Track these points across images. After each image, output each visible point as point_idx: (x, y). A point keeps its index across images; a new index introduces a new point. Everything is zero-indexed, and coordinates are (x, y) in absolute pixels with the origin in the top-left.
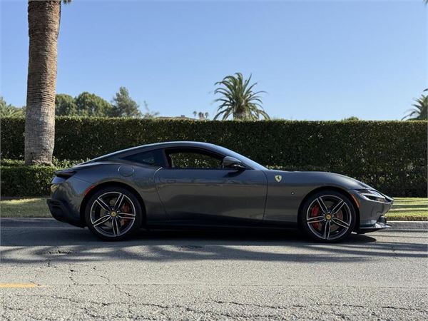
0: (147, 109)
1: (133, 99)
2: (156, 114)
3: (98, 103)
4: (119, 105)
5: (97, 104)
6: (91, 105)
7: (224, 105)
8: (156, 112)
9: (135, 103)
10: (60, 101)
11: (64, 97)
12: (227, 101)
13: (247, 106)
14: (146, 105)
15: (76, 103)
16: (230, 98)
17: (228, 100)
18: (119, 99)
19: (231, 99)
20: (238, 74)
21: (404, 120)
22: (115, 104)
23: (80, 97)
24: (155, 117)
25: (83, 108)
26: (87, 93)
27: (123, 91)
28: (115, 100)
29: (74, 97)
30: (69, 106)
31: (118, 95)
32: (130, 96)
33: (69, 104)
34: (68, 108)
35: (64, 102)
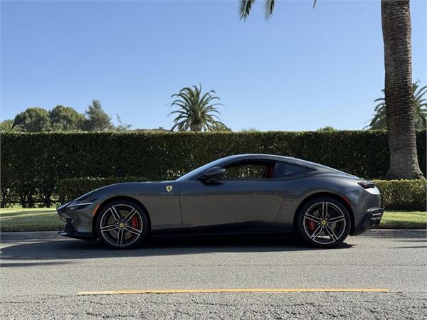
0: (120, 121)
1: (106, 112)
2: (129, 126)
3: (72, 116)
4: (92, 118)
5: (70, 118)
6: (65, 118)
7: (180, 117)
8: (129, 124)
9: (107, 116)
10: (34, 114)
11: (38, 111)
12: (183, 113)
13: (203, 117)
14: (119, 118)
15: (51, 117)
16: (186, 109)
17: (185, 111)
18: (91, 112)
19: (188, 111)
20: (194, 86)
21: (366, 129)
22: (87, 117)
23: (54, 111)
24: (128, 129)
25: (57, 121)
26: (61, 106)
27: (96, 104)
28: (88, 113)
29: (48, 111)
30: (43, 120)
31: (91, 108)
32: (102, 108)
33: (43, 118)
34: (42, 122)
35: (38, 115)
